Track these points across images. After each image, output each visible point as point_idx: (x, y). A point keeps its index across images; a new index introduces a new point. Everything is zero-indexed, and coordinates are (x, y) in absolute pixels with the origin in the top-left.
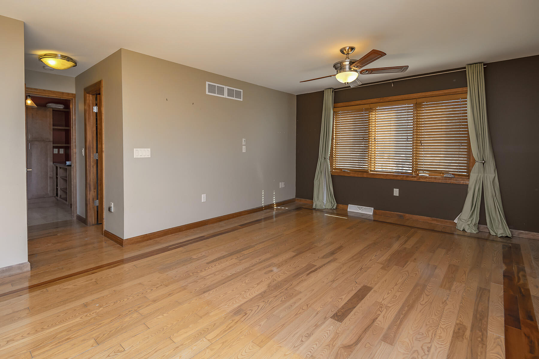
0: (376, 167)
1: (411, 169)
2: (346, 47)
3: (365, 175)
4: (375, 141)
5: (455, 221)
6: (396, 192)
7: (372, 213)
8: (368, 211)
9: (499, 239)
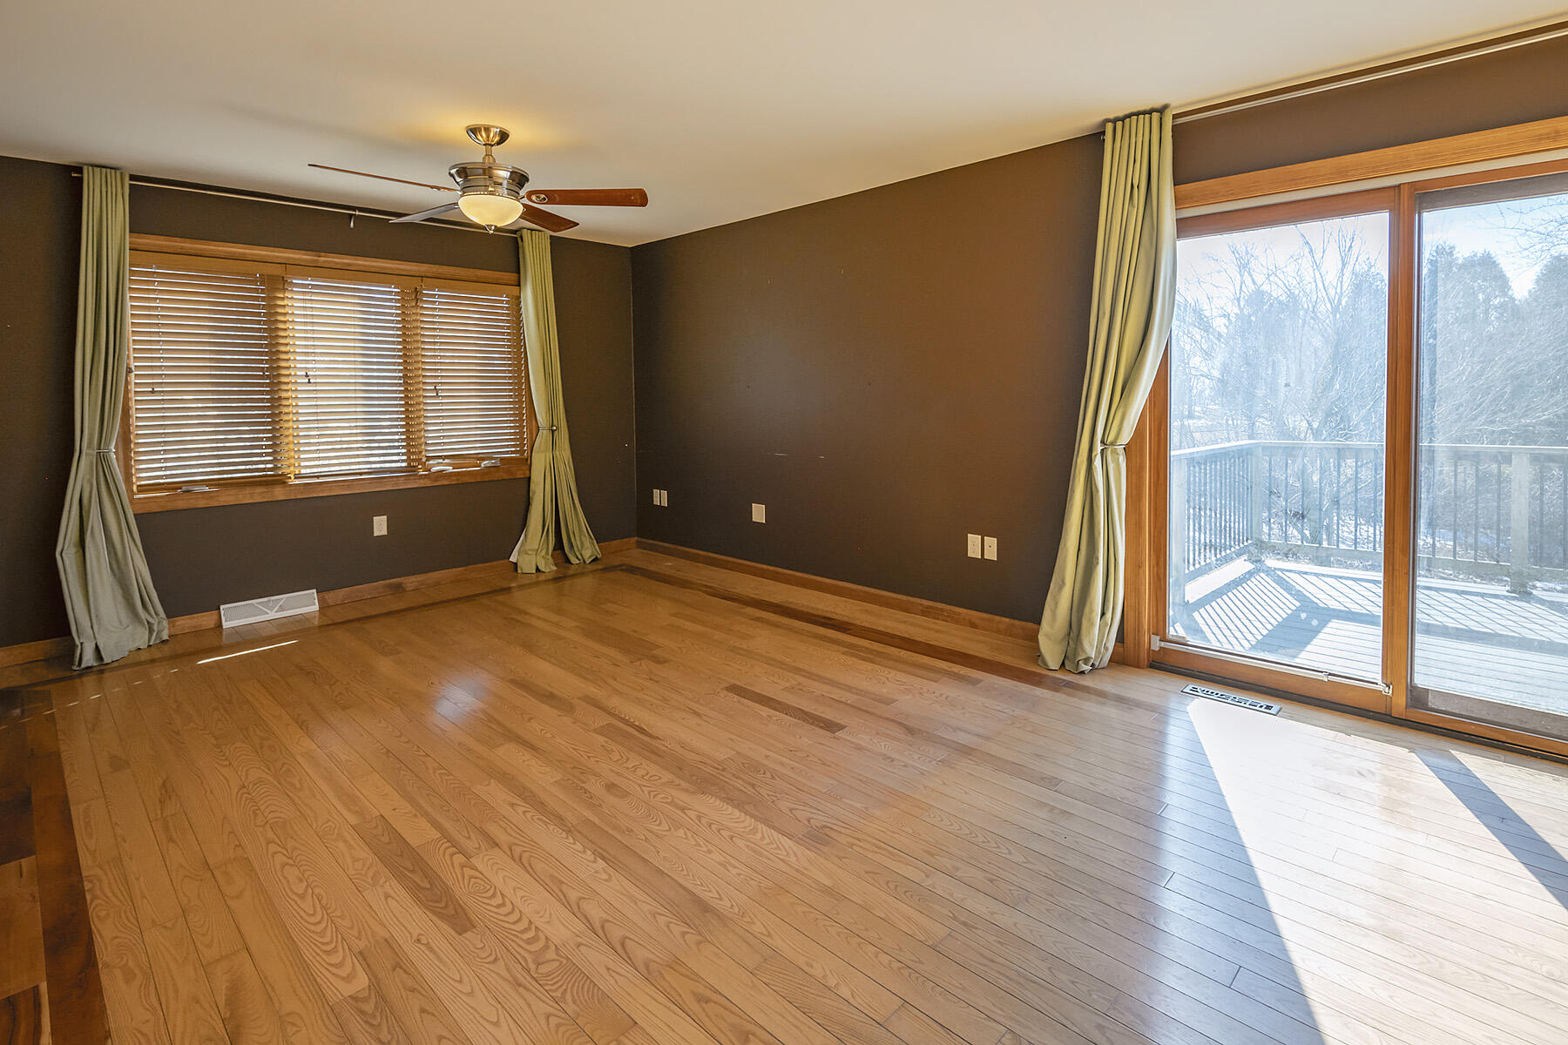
0: (302, 464)
1: (404, 458)
2: (494, 127)
3: (279, 494)
4: (309, 382)
5: (513, 559)
6: (380, 526)
7: (316, 607)
8: (305, 604)
9: (590, 567)
